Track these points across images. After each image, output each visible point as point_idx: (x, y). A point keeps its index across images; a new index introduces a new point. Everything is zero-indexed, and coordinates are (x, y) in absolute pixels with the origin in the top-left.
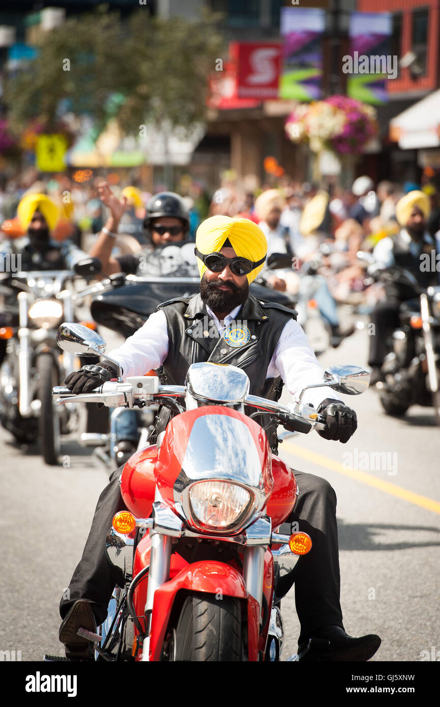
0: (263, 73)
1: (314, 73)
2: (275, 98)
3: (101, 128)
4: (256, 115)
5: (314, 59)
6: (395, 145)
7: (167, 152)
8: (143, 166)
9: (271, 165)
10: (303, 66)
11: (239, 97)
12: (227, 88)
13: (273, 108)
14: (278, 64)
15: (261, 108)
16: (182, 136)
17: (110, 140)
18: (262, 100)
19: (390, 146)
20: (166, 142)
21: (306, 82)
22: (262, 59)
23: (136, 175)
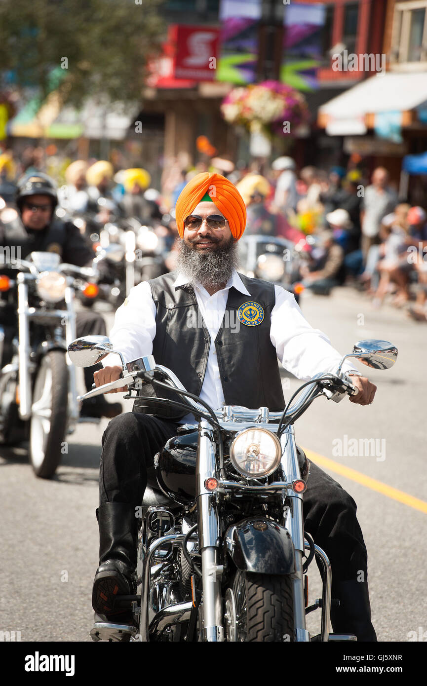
0: (199, 55)
1: (249, 58)
2: (212, 80)
3: (43, 100)
4: (191, 95)
5: (250, 44)
6: (323, 131)
7: (104, 127)
8: (81, 139)
9: (204, 144)
10: (240, 51)
11: (176, 77)
12: (165, 67)
13: (208, 90)
14: (215, 49)
15: (196, 89)
16: (120, 111)
17: (50, 111)
18: (198, 81)
19: (319, 132)
20: (104, 116)
21: (242, 67)
22: (199, 41)
23: (73, 146)
